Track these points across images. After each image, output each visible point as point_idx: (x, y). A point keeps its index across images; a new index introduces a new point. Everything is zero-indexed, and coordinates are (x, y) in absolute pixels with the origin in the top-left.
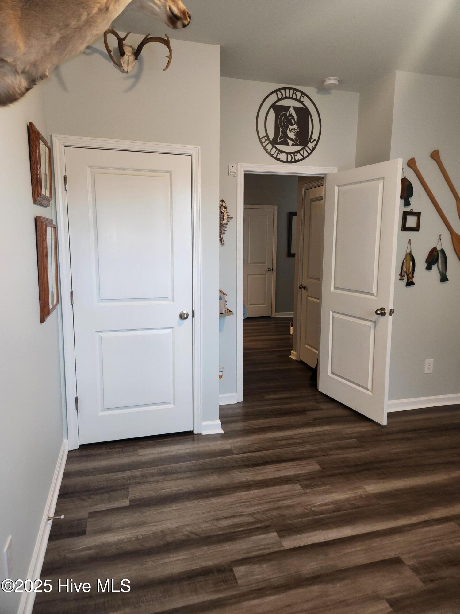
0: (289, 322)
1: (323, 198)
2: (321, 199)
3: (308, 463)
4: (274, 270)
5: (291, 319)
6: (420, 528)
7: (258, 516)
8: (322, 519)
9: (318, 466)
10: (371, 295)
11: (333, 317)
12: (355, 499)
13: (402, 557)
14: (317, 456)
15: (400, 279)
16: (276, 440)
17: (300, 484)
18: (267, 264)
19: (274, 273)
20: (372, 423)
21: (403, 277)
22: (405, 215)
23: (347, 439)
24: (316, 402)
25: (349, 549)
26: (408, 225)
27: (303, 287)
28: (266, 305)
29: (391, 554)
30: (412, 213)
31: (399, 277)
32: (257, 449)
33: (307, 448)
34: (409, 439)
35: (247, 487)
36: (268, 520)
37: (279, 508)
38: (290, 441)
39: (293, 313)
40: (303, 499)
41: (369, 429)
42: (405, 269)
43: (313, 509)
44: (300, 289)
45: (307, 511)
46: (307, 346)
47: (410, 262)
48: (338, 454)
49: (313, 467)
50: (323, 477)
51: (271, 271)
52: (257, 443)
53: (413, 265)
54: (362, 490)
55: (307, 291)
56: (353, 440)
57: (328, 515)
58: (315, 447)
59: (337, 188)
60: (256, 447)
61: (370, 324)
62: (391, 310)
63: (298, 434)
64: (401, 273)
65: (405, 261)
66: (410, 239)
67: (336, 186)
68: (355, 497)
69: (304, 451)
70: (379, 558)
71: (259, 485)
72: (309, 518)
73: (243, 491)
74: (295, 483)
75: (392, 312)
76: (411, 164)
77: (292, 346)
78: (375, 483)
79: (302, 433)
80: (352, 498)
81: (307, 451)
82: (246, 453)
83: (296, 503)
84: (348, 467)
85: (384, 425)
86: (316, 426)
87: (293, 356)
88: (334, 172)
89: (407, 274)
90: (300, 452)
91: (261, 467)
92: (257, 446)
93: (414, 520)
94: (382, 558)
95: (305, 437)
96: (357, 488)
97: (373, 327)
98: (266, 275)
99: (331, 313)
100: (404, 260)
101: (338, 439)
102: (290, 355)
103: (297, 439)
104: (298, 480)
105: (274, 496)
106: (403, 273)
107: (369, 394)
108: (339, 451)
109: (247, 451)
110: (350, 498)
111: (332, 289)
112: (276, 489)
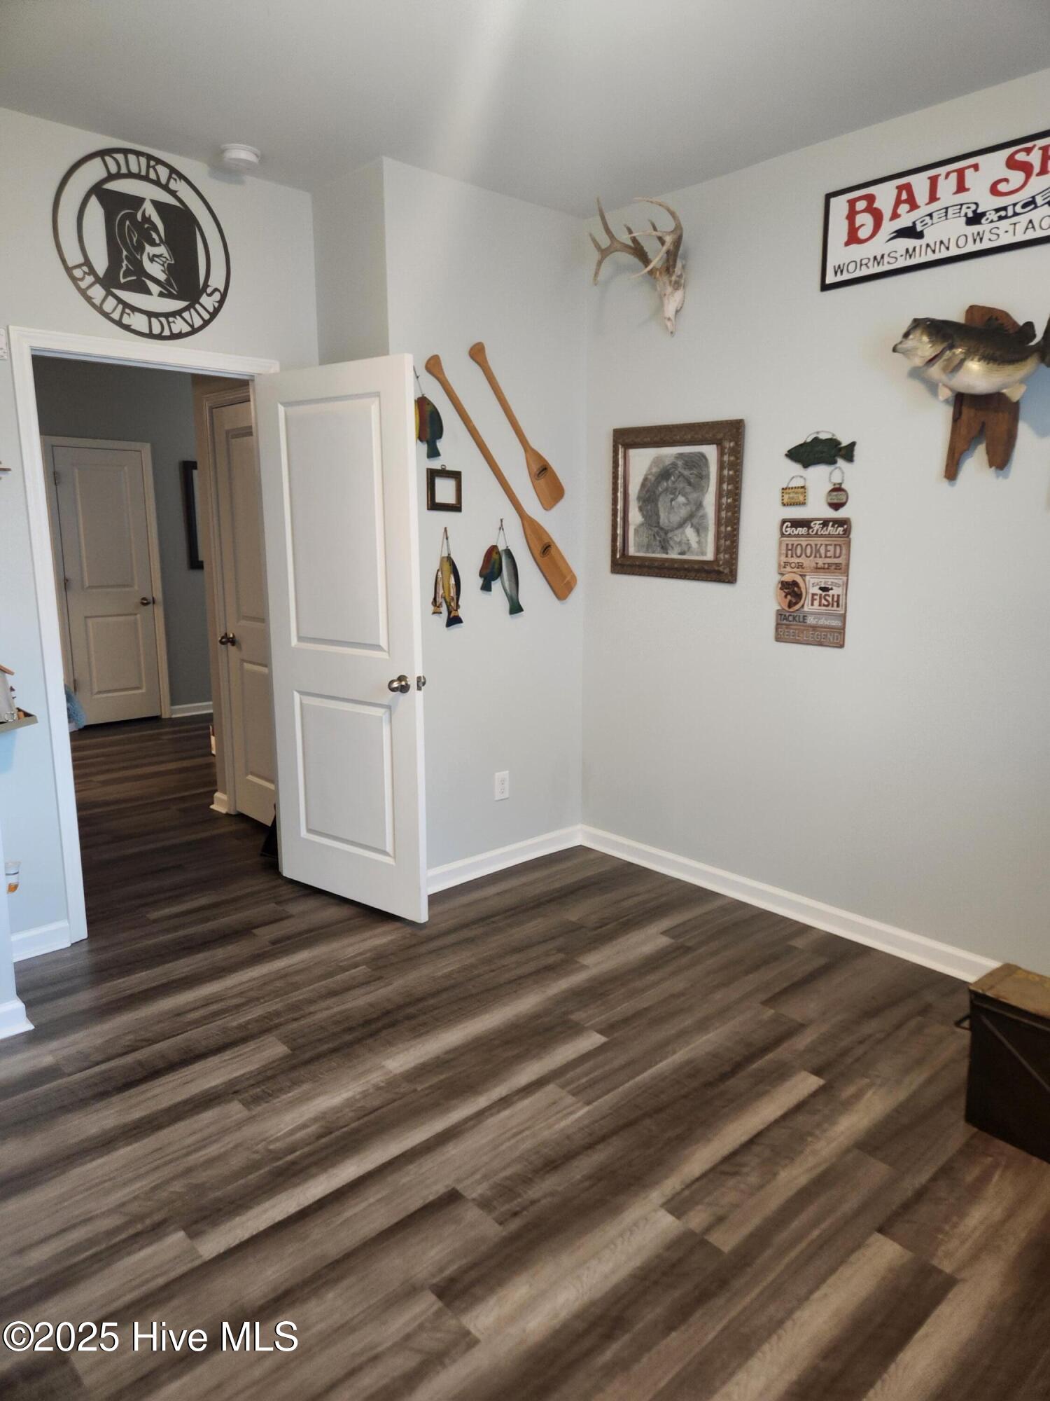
0: (204, 724)
1: (254, 430)
2: (248, 432)
3: (259, 1047)
4: (156, 602)
5: (208, 718)
6: (492, 1115)
7: (134, 1208)
8: (293, 1163)
9: (284, 1046)
10: (377, 650)
11: (301, 704)
12: (365, 1095)
13: (459, 1187)
14: (280, 1025)
15: (434, 613)
16: (179, 1013)
17: (240, 1101)
18: (136, 588)
19: (159, 611)
20: (398, 924)
21: (438, 607)
22: (432, 475)
23: (347, 970)
24: (276, 903)
25: (353, 1208)
26: (439, 499)
27: (229, 641)
28: (144, 690)
29: (439, 1189)
30: (445, 473)
31: (432, 608)
32: (128, 1046)
33: (256, 1012)
34: (470, 941)
35: (103, 1145)
36: (159, 1209)
37: (188, 1171)
38: (215, 1007)
39: (211, 703)
40: (249, 1131)
41: (393, 937)
42: (441, 592)
43: (271, 1147)
44: (223, 646)
45: (257, 1157)
46: (250, 777)
47: (450, 577)
48: (327, 1009)
49: (273, 1049)
50: (294, 1068)
51: (151, 605)
52: (129, 1033)
53: (455, 581)
54: (379, 1073)
55: (240, 648)
56: (361, 968)
57: (306, 1150)
58: (276, 1005)
59: (281, 409)
60: (127, 1044)
61: (379, 712)
62: (419, 678)
63: (235, 986)
64: (435, 599)
65: (440, 573)
66: (446, 529)
67: (280, 406)
68: (364, 1091)
69: (248, 1023)
70: (415, 1204)
71: (135, 1132)
72: (262, 1171)
73: (93, 1159)
74: (230, 1101)
75: (421, 683)
76: (434, 366)
77: (214, 783)
78: (407, 1049)
79: (244, 980)
80: (358, 1097)
81: (256, 1020)
82: (97, 1064)
83: (231, 1145)
84: (350, 1029)
85: (422, 922)
86: (278, 958)
87: (221, 804)
88: (272, 371)
89: (446, 602)
90: (240, 1027)
91: (143, 1087)
92: (130, 1040)
93: (482, 1102)
94: (422, 1201)
95: (252, 989)
96: (369, 1071)
97: (385, 718)
98: (138, 616)
99: (297, 696)
100: (437, 573)
101: (330, 975)
102: (213, 803)
103: (232, 997)
104: (236, 1092)
105: (175, 1148)
106: (439, 600)
107: (388, 862)
108: (329, 1002)
109: (99, 1059)
110: (353, 1097)
111: (294, 642)
112: (182, 1127)
